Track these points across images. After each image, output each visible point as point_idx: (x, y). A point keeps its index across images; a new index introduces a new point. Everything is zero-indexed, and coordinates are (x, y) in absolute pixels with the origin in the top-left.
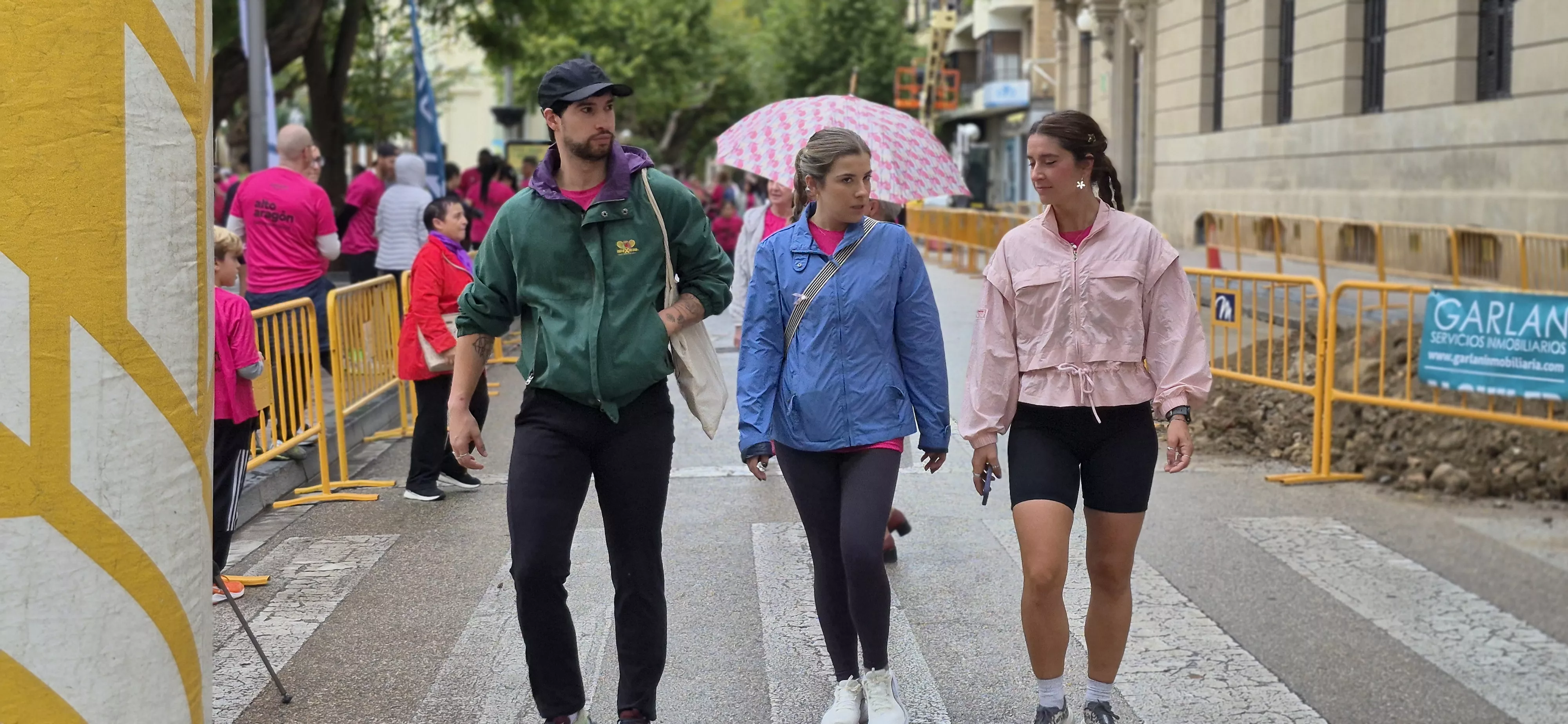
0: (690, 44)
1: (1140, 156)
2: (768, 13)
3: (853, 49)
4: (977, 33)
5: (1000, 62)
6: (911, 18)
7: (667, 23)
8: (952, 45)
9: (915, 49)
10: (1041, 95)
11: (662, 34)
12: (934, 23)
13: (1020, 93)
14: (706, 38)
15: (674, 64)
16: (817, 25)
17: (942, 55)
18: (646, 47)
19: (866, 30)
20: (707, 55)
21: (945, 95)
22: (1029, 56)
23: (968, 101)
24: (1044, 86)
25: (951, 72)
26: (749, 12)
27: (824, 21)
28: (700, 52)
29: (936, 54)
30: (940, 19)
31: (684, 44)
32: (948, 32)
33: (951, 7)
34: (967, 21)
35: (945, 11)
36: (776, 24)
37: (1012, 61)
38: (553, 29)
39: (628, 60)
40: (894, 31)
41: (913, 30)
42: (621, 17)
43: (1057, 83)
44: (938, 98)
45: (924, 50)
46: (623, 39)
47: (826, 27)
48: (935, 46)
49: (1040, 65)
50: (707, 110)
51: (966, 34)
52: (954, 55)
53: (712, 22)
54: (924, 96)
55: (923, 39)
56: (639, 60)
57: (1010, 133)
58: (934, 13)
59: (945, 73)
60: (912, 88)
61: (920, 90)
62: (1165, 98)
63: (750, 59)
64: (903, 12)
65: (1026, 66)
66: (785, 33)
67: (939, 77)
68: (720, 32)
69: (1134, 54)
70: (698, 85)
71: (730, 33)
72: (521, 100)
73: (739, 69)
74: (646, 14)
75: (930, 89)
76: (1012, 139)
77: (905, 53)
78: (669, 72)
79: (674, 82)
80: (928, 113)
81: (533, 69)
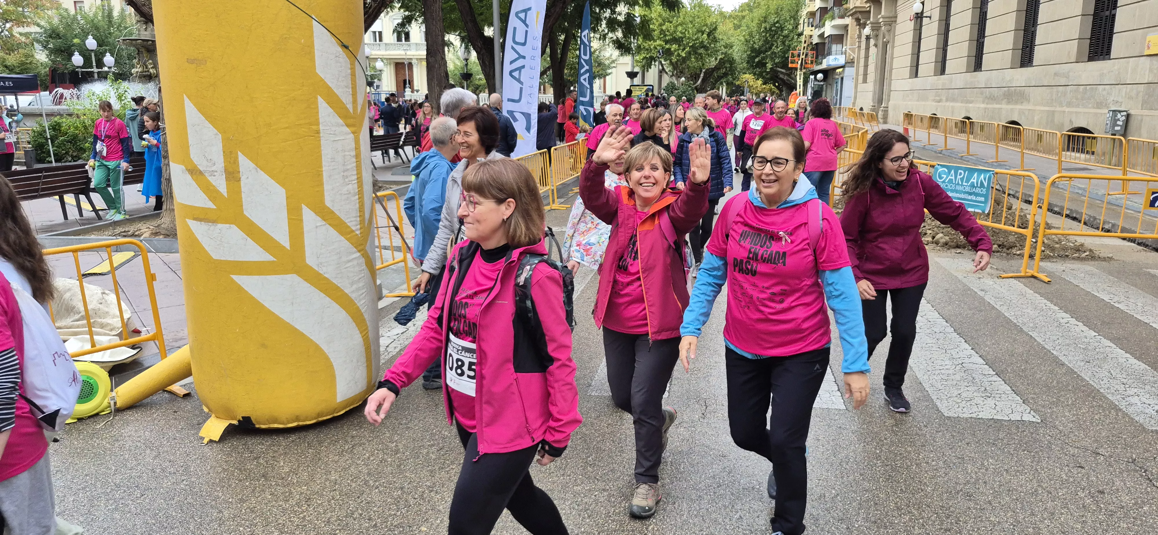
0: (708, 43)
1: (885, 87)
2: (742, 29)
3: (774, 43)
4: (826, 35)
5: (834, 48)
6: (800, 29)
8: (814, 41)
10: (850, 61)
11: (697, 39)
12: (805, 33)
13: (841, 60)
15: (702, 51)
16: (760, 34)
18: (691, 44)
19: (780, 35)
20: (715, 47)
21: (809, 62)
22: (846, 45)
23: (820, 64)
24: (851, 58)
25: (813, 52)
27: (763, 32)
28: (713, 45)
29: (806, 45)
30: (808, 31)
31: (706, 43)
32: (811, 36)
33: (812, 26)
34: (822, 31)
35: (810, 28)
36: (744, 33)
37: (839, 47)
39: (684, 50)
40: (791, 35)
41: (799, 35)
43: (856, 56)
44: (806, 63)
45: (801, 44)
47: (764, 34)
48: (805, 42)
49: (849, 49)
51: (822, 36)
52: (815, 45)
54: (800, 62)
56: (688, 49)
57: (837, 77)
59: (810, 52)
60: (796, 59)
61: (799, 60)
62: (896, 64)
64: (797, 28)
65: (844, 49)
66: (747, 37)
67: (806, 55)
69: (886, 45)
71: (725, 37)
74: (691, 32)
75: (803, 58)
76: (838, 79)
77: (795, 44)
78: (700, 54)
79: (702, 58)
80: (801, 70)
81: (647, 54)
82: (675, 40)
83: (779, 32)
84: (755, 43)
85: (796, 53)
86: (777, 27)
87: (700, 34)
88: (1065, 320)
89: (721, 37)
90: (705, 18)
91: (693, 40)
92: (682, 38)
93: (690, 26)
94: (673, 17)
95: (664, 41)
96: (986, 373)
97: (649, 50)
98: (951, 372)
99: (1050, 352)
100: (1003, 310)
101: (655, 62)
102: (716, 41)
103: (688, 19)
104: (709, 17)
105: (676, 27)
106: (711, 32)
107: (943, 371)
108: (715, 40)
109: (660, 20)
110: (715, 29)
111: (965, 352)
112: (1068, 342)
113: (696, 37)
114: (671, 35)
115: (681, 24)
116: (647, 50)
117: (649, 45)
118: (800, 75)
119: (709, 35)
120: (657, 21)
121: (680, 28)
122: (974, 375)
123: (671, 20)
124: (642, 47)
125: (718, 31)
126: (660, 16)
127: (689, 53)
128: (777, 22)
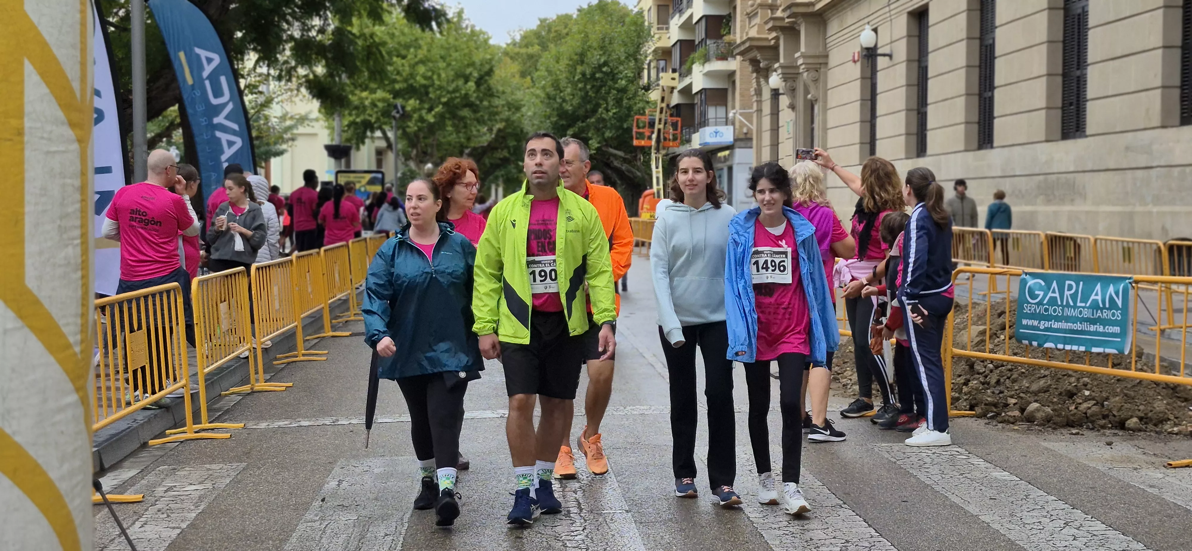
0: (477, 98)
2: (536, 75)
3: (601, 102)
4: (695, 90)
5: (711, 112)
6: (645, 80)
7: (461, 82)
8: (676, 99)
9: (648, 102)
10: (742, 136)
11: (457, 90)
12: (661, 82)
13: (727, 135)
14: (490, 93)
15: (465, 112)
16: (574, 84)
17: (668, 106)
18: (444, 100)
19: (610, 88)
20: (491, 106)
21: (671, 137)
22: (733, 108)
23: (689, 141)
24: (745, 130)
25: (675, 119)
26: (523, 75)
27: (579, 81)
28: (486, 103)
29: (664, 105)
30: (666, 79)
31: (473, 98)
32: (673, 88)
33: (674, 71)
34: (687, 81)
35: (670, 74)
36: (543, 82)
37: (721, 111)
38: (373, 85)
39: (430, 110)
40: (632, 88)
41: (647, 88)
42: (425, 78)
43: (754, 128)
44: (665, 139)
45: (655, 103)
46: (427, 93)
47: (580, 85)
48: (663, 99)
49: (741, 114)
50: (491, 147)
51: (686, 91)
52: (677, 106)
53: (494, 82)
54: (654, 136)
55: (654, 95)
56: (439, 109)
57: (720, 165)
58: (661, 75)
59: (670, 120)
60: (646, 131)
61: (653, 133)
63: (524, 110)
64: (639, 75)
65: (731, 115)
66: (550, 90)
67: (665, 123)
68: (501, 89)
69: (811, 106)
70: (485, 129)
71: (508, 90)
72: (348, 140)
73: (515, 118)
74: (443, 75)
75: (659, 130)
76: (722, 169)
77: (641, 105)
78: (463, 119)
79: (465, 127)
80: (658, 150)
81: (358, 116)
82: (411, 91)
83: (610, 83)
84: (564, 101)
85: (645, 119)
86: (605, 73)
87: (464, 83)
90: (471, 51)
92: (428, 88)
95: (390, 92)
101: (372, 131)
102: (493, 96)
104: (478, 50)
106: (482, 77)
110: (490, 73)
113: (453, 85)
114: (406, 81)
117: (361, 99)
118: (657, 159)
119: (478, 83)
125: (494, 78)
127: (442, 116)
128: (605, 64)
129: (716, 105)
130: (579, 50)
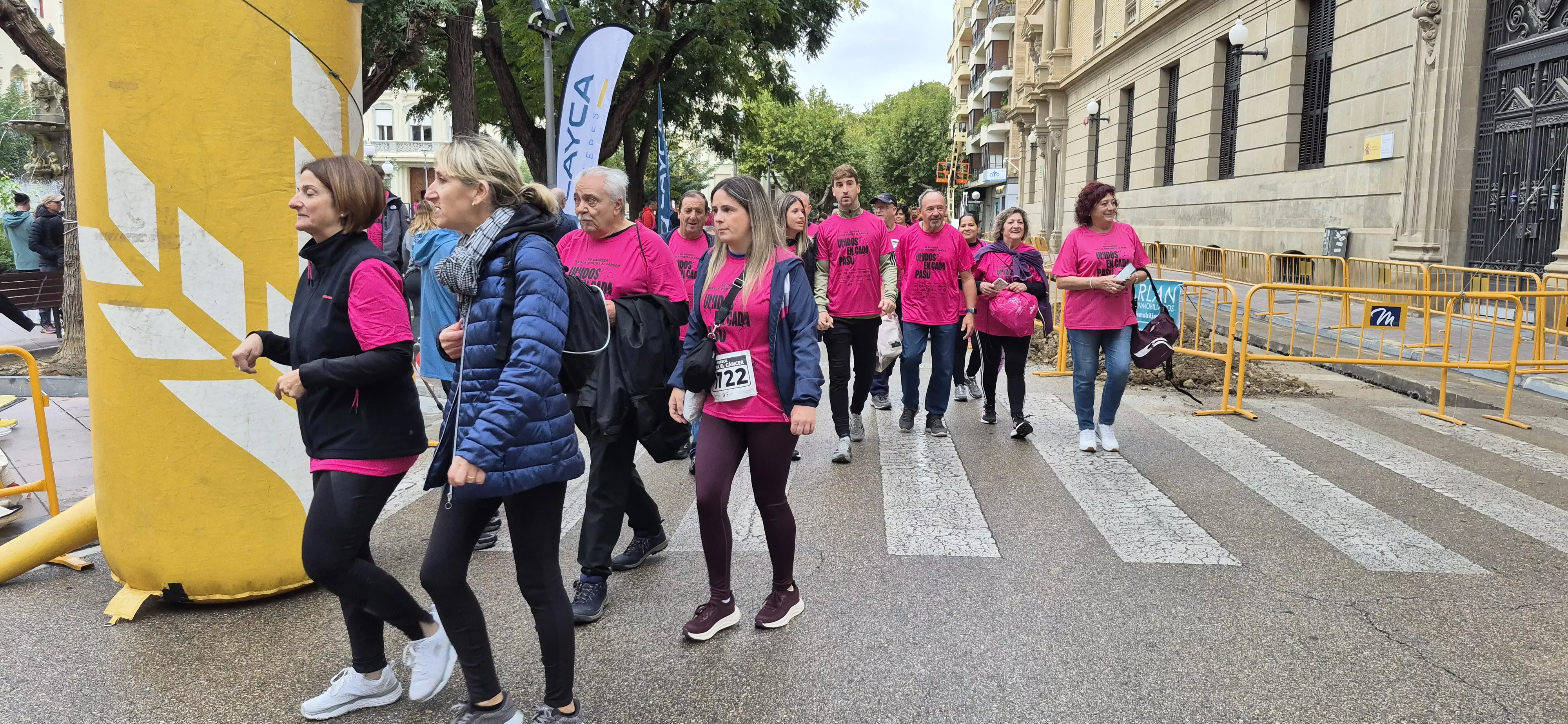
0: (834, 149)
1: (1056, 208)
2: (876, 134)
3: (918, 152)
4: (982, 144)
5: (992, 158)
6: (951, 137)
8: (969, 150)
9: (948, 152)
10: (1012, 176)
12: (956, 139)
13: (1002, 175)
15: (825, 159)
16: (899, 141)
17: (961, 155)
18: (811, 152)
21: (962, 176)
22: (1007, 156)
23: (977, 179)
24: (1014, 171)
25: (967, 164)
27: (903, 138)
29: (959, 154)
30: (958, 136)
32: (967, 144)
33: (969, 130)
34: (977, 138)
35: (966, 133)
36: (879, 139)
37: (999, 157)
40: (939, 143)
41: (950, 143)
43: (1020, 170)
44: (958, 177)
47: (904, 141)
48: (956, 151)
49: (1012, 161)
51: (976, 144)
52: (969, 155)
53: (845, 139)
54: (949, 176)
55: (953, 146)
56: (808, 157)
57: (997, 196)
59: (963, 164)
60: (945, 172)
61: (948, 173)
62: (1069, 178)
64: (946, 134)
65: (1004, 161)
66: (883, 144)
67: (958, 167)
69: (1055, 155)
71: (856, 144)
75: (953, 173)
76: (999, 198)
77: (942, 154)
80: (952, 185)
81: (755, 162)
82: (790, 146)
83: (923, 139)
84: (893, 151)
85: (945, 164)
86: (920, 132)
87: (822, 139)
88: (1274, 459)
89: (849, 143)
90: (829, 118)
91: (814, 146)
92: (800, 143)
93: (810, 127)
94: (788, 116)
95: (776, 146)
96: (1176, 515)
97: (756, 157)
98: (1132, 515)
99: (1255, 492)
100: (1199, 448)
101: (765, 173)
102: (844, 148)
103: (807, 119)
104: (834, 117)
105: (792, 129)
106: (837, 136)
107: (1122, 515)
108: (842, 147)
109: (771, 120)
110: (842, 133)
111: (1150, 494)
112: (1276, 481)
113: (818, 141)
114: (786, 138)
115: (797, 126)
116: (755, 157)
117: (756, 151)
119: (834, 140)
120: (767, 120)
121: (797, 131)
122: (1161, 518)
123: (785, 119)
124: (748, 153)
125: (845, 137)
126: (771, 114)
127: (810, 162)
128: (921, 126)
129: (996, 154)
130: (904, 117)
